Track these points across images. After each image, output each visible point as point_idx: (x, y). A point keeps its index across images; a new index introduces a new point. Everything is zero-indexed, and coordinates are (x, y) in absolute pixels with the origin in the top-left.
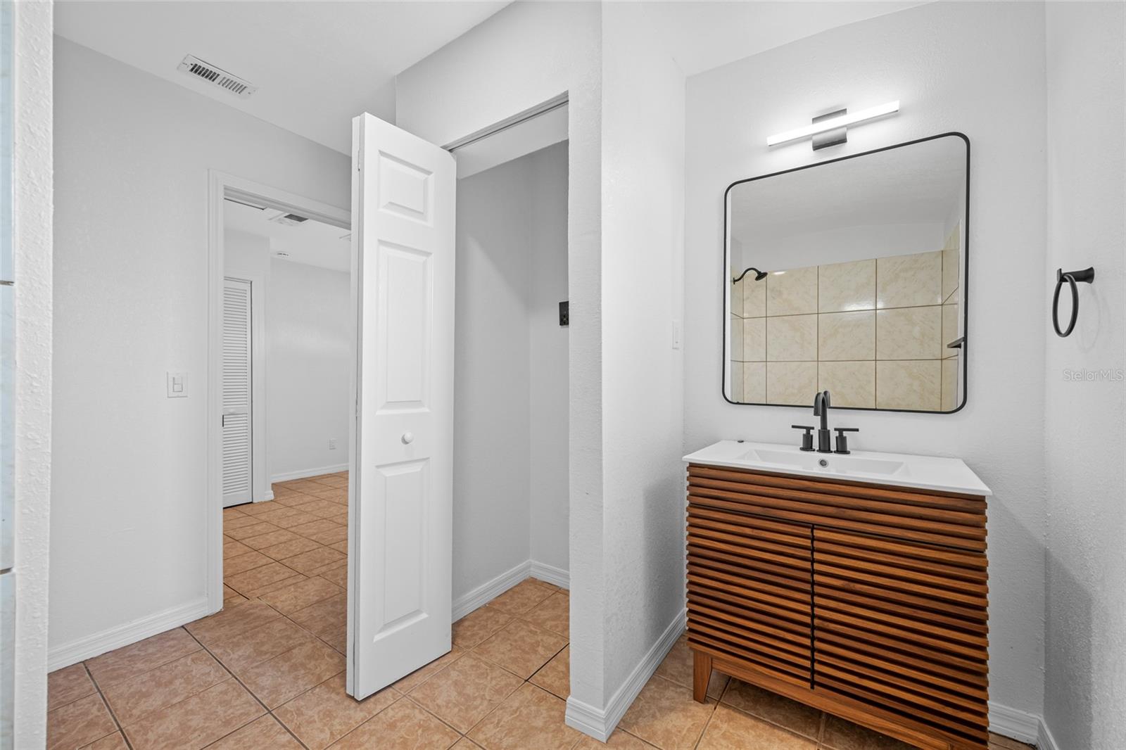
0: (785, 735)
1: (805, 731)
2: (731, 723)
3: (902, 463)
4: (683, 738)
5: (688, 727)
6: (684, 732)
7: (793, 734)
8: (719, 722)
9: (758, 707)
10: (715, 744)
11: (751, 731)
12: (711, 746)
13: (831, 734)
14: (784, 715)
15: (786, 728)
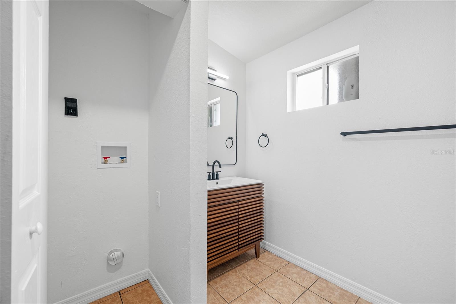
0: (227, 273)
1: (227, 269)
2: (217, 283)
3: (232, 180)
4: (218, 300)
5: (213, 296)
6: (215, 298)
7: (227, 271)
8: (215, 286)
9: (214, 273)
10: (224, 292)
11: (222, 280)
12: (224, 294)
13: (230, 264)
14: (220, 270)
15: (225, 272)
